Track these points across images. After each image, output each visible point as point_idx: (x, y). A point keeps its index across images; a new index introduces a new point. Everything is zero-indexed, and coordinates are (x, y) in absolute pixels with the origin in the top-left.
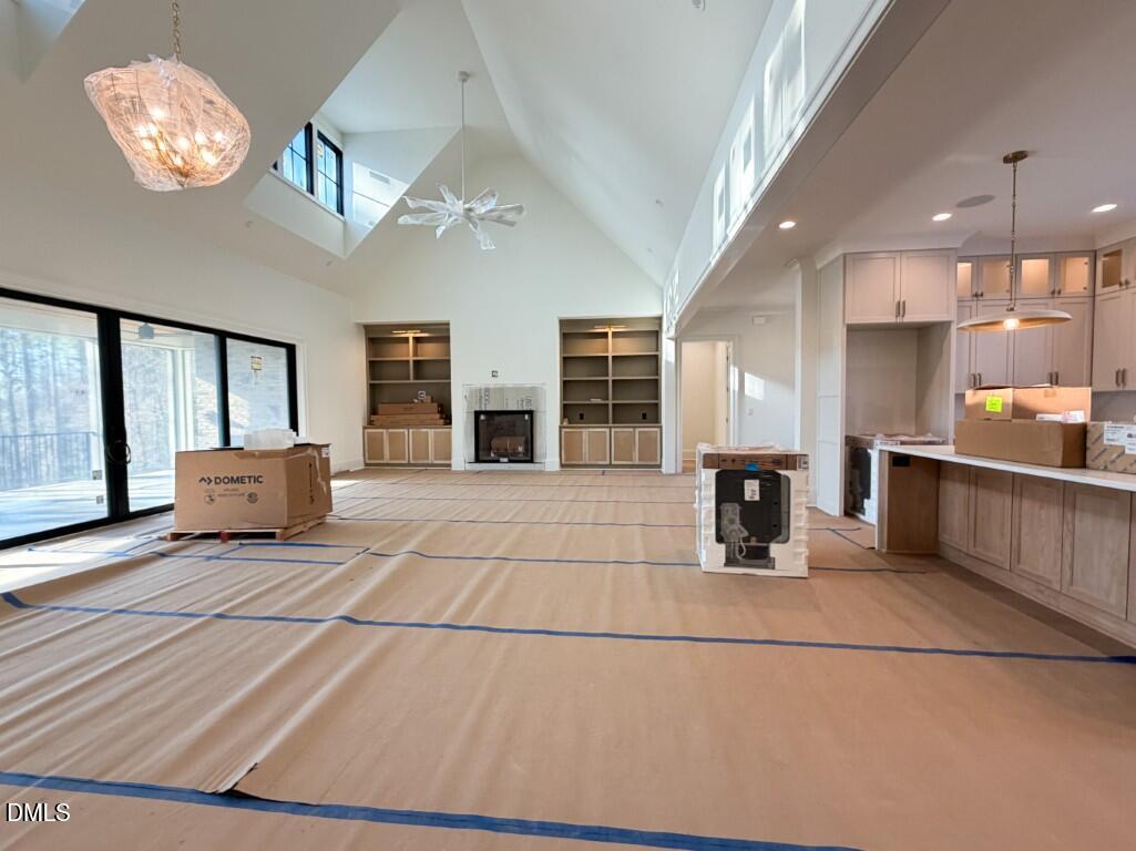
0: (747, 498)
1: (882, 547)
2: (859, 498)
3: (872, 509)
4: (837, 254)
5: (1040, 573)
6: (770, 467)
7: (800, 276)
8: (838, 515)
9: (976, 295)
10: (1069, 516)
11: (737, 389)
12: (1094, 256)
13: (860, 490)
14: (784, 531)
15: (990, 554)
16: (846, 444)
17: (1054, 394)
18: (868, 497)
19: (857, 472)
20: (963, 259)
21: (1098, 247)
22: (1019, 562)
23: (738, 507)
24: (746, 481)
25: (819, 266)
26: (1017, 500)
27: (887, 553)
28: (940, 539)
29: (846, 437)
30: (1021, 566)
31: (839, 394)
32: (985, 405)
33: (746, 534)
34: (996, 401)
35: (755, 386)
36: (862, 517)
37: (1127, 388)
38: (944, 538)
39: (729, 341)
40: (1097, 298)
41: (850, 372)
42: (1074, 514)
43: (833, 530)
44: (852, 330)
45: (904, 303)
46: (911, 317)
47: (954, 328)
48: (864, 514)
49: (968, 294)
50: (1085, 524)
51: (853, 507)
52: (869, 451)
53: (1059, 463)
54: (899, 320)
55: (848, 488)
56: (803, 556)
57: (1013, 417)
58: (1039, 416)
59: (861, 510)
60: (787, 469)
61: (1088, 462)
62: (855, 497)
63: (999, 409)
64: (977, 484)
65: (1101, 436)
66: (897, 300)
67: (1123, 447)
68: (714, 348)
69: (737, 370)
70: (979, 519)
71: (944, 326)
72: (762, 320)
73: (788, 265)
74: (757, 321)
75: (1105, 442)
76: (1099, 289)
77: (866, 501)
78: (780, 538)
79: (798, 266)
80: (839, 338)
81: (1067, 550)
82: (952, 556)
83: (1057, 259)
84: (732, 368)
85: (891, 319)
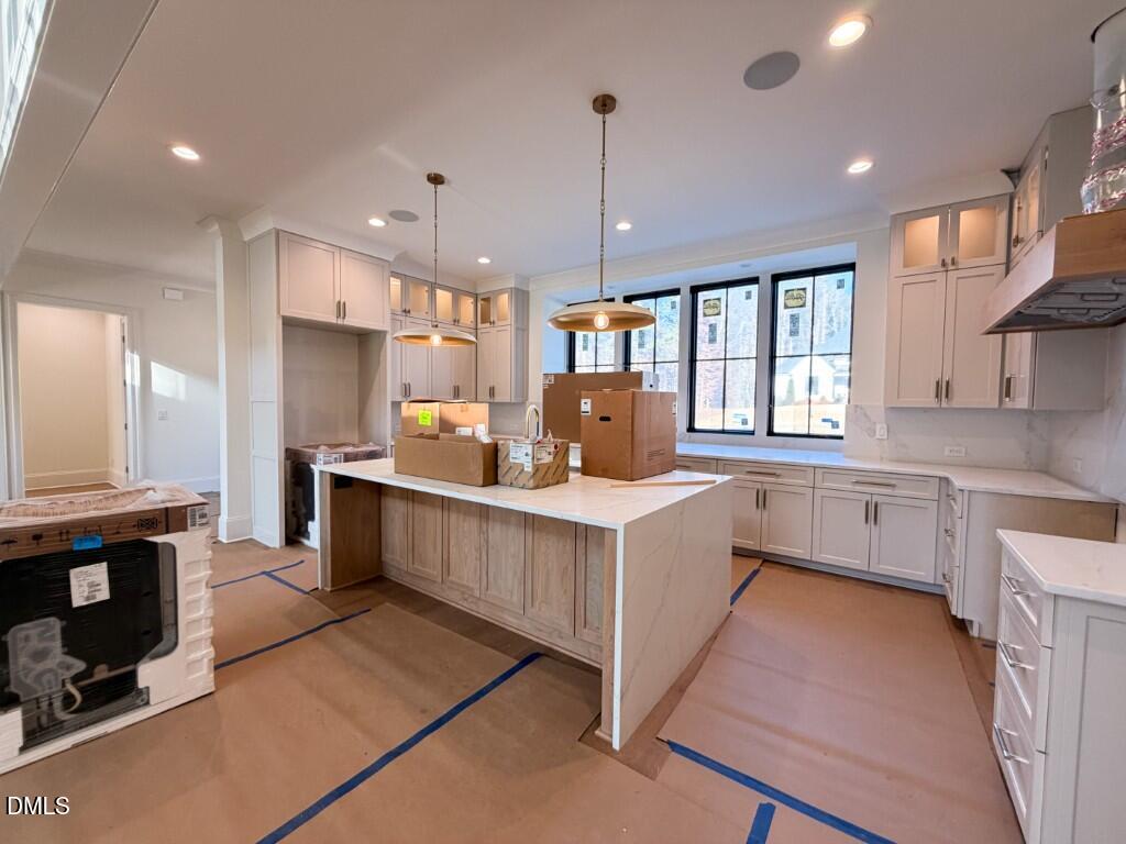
0: (78, 600)
1: (326, 586)
2: (303, 521)
3: (316, 532)
4: (268, 228)
5: (465, 583)
6: (131, 535)
7: (219, 243)
8: (277, 546)
9: (405, 311)
10: (484, 526)
11: (137, 383)
12: (476, 297)
13: (304, 510)
14: (166, 634)
15: (427, 570)
16: (287, 458)
17: (467, 410)
18: (313, 519)
19: (300, 490)
20: (395, 275)
21: (478, 292)
22: (449, 574)
23: (55, 625)
24: (74, 573)
25: (247, 238)
26: (446, 514)
27: (331, 591)
28: (383, 559)
29: (287, 450)
30: (450, 578)
31: (276, 400)
32: (417, 419)
33: (80, 666)
34: (426, 415)
35: (165, 380)
36: (306, 542)
37: (496, 401)
38: (387, 557)
39: (123, 315)
40: (479, 331)
41: (288, 374)
42: (488, 524)
43: (268, 574)
44: (289, 324)
45: (344, 304)
46: (352, 321)
47: (389, 338)
48: (308, 538)
49: (399, 310)
50: (496, 532)
51: (294, 533)
52: (312, 466)
53: (481, 483)
54: (340, 322)
55: (290, 509)
56: (206, 660)
57: (441, 430)
58: (457, 429)
59: (306, 534)
60: (167, 532)
61: (500, 478)
62: (298, 518)
63: (428, 423)
64: (413, 501)
65: (508, 454)
66: (337, 300)
67: (523, 465)
68: (103, 321)
69: (137, 358)
70: (416, 535)
71: (381, 334)
72: (179, 295)
73: (203, 222)
74: (168, 294)
75: (511, 460)
76: (480, 326)
77: (310, 523)
78: (160, 648)
79: (216, 227)
80: (275, 331)
81: (484, 558)
82: (393, 575)
83: (457, 294)
84: (128, 353)
85: (332, 319)
